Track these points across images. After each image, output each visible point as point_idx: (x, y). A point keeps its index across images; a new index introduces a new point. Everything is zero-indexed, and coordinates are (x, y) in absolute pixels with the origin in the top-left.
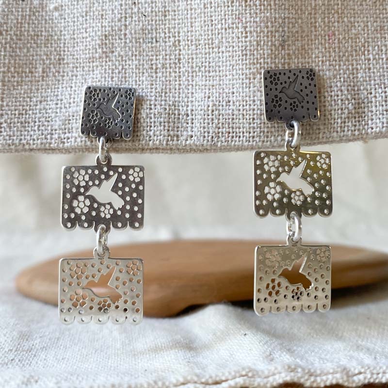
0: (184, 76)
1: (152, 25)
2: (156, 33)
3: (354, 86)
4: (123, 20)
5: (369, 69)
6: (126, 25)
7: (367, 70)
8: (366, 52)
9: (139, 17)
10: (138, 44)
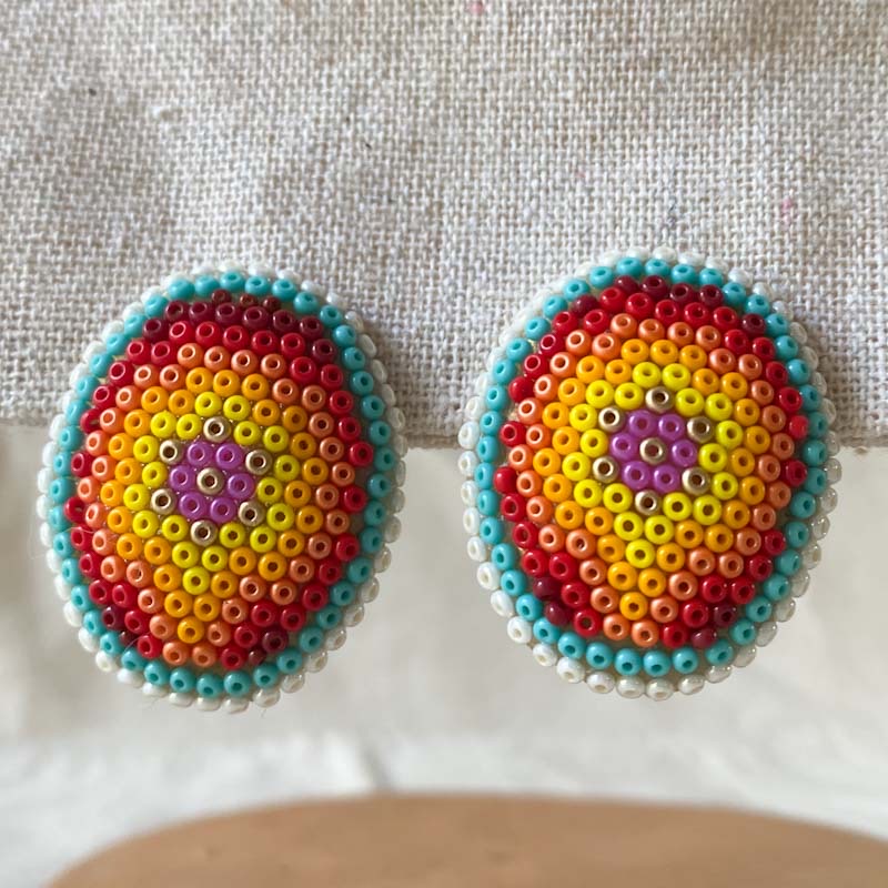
0: (446, 275)
1: (382, 166)
2: (391, 184)
3: (835, 321)
4: (319, 150)
5: (874, 286)
6: (324, 162)
7: (868, 288)
8: (867, 249)
9: (355, 149)
10: (348, 203)
